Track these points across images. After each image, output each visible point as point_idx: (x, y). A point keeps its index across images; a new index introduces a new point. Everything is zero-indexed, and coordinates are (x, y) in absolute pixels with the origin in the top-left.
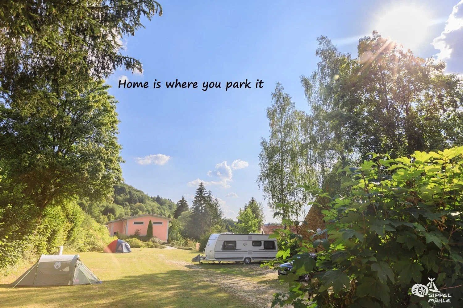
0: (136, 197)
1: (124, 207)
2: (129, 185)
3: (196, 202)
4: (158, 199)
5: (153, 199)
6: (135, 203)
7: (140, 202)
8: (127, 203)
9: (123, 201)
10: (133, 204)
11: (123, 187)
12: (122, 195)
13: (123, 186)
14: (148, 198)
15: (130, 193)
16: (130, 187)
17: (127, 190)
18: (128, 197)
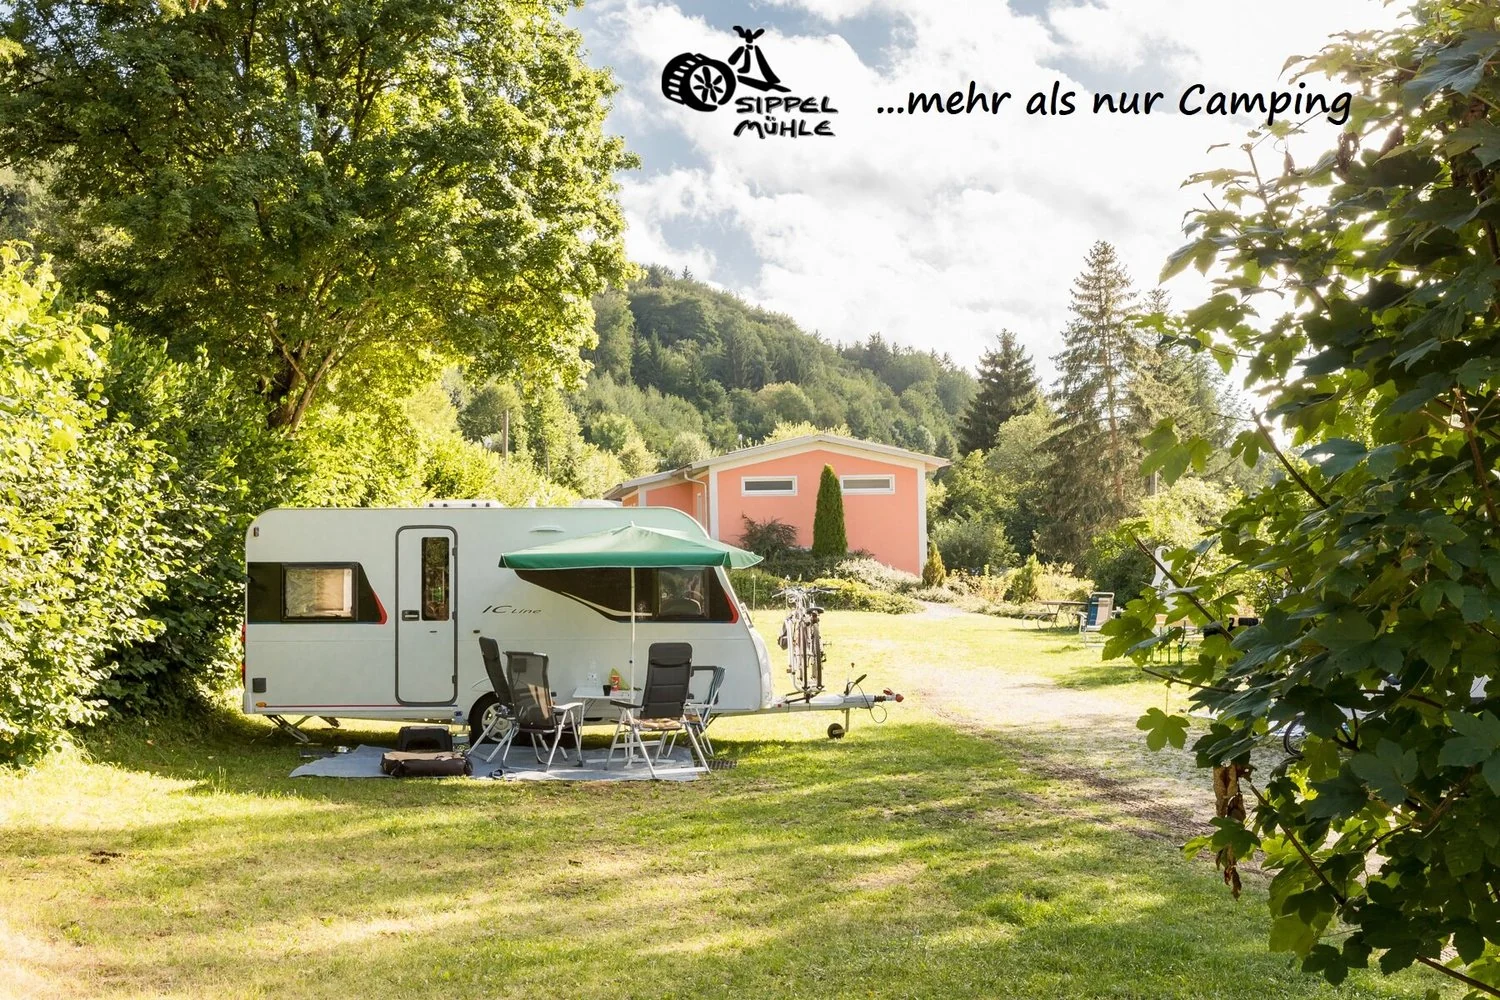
0: (758, 352)
1: (702, 408)
2: (717, 287)
3: (1074, 362)
4: (873, 360)
5: (849, 355)
6: (757, 383)
7: (780, 380)
8: (716, 386)
9: (692, 378)
10: (746, 392)
11: (688, 302)
12: (689, 345)
13: (684, 295)
14: (825, 354)
15: (724, 327)
16: (721, 300)
17: (711, 315)
18: (718, 349)
